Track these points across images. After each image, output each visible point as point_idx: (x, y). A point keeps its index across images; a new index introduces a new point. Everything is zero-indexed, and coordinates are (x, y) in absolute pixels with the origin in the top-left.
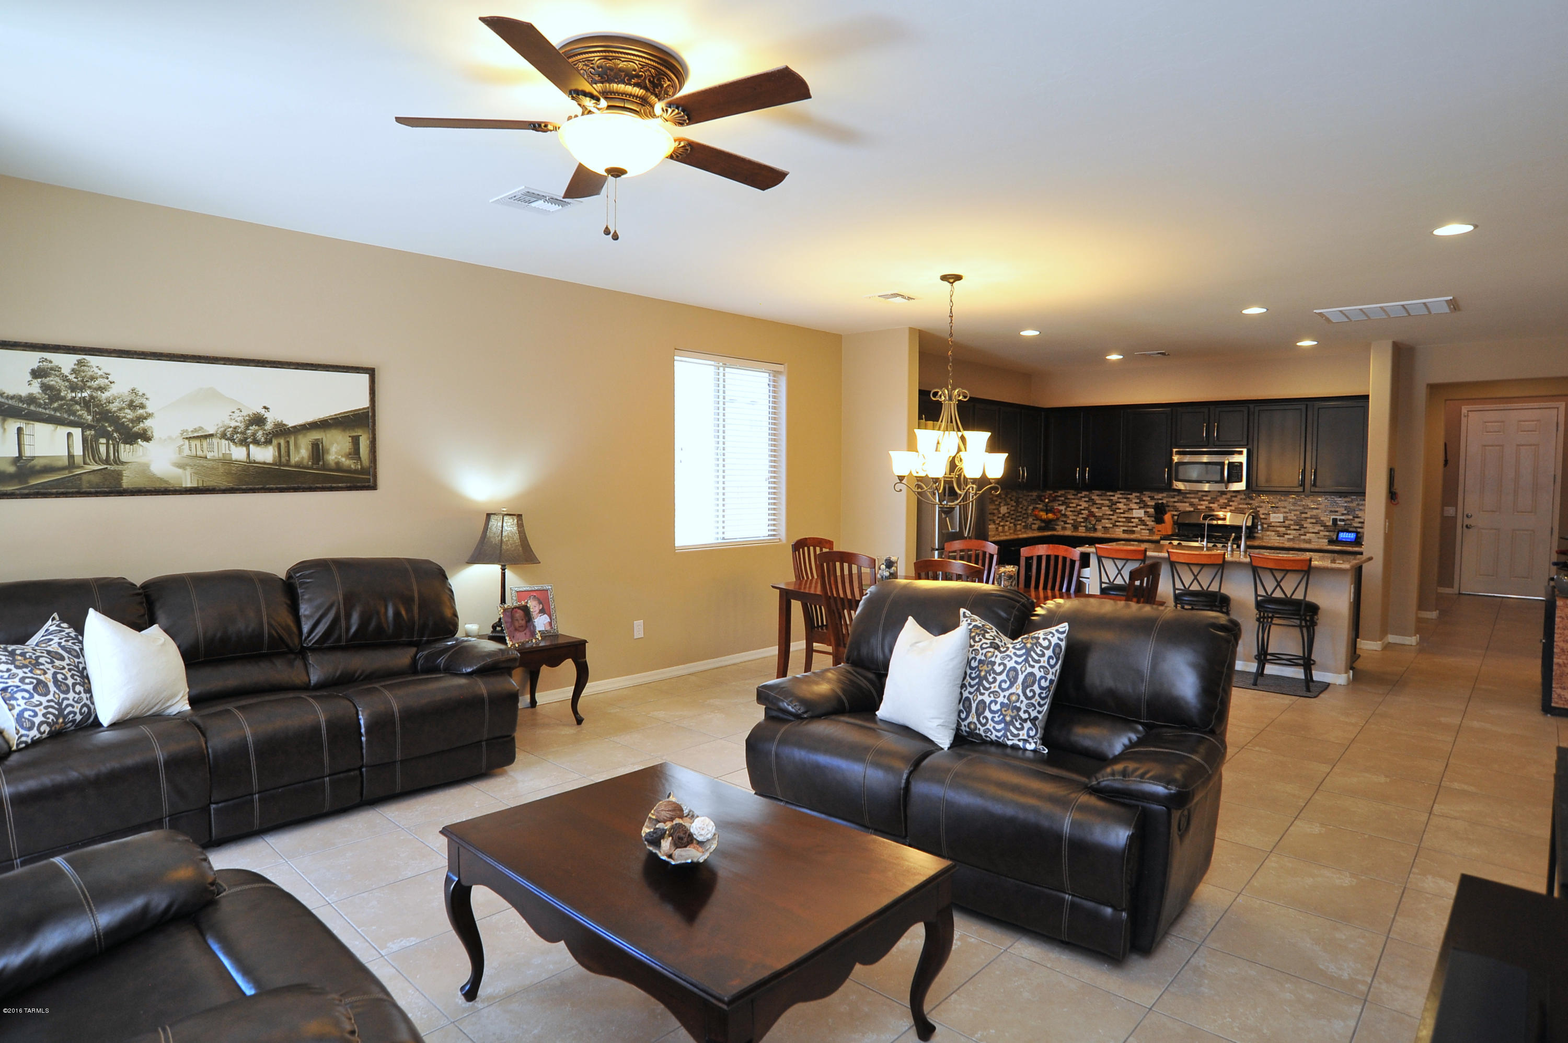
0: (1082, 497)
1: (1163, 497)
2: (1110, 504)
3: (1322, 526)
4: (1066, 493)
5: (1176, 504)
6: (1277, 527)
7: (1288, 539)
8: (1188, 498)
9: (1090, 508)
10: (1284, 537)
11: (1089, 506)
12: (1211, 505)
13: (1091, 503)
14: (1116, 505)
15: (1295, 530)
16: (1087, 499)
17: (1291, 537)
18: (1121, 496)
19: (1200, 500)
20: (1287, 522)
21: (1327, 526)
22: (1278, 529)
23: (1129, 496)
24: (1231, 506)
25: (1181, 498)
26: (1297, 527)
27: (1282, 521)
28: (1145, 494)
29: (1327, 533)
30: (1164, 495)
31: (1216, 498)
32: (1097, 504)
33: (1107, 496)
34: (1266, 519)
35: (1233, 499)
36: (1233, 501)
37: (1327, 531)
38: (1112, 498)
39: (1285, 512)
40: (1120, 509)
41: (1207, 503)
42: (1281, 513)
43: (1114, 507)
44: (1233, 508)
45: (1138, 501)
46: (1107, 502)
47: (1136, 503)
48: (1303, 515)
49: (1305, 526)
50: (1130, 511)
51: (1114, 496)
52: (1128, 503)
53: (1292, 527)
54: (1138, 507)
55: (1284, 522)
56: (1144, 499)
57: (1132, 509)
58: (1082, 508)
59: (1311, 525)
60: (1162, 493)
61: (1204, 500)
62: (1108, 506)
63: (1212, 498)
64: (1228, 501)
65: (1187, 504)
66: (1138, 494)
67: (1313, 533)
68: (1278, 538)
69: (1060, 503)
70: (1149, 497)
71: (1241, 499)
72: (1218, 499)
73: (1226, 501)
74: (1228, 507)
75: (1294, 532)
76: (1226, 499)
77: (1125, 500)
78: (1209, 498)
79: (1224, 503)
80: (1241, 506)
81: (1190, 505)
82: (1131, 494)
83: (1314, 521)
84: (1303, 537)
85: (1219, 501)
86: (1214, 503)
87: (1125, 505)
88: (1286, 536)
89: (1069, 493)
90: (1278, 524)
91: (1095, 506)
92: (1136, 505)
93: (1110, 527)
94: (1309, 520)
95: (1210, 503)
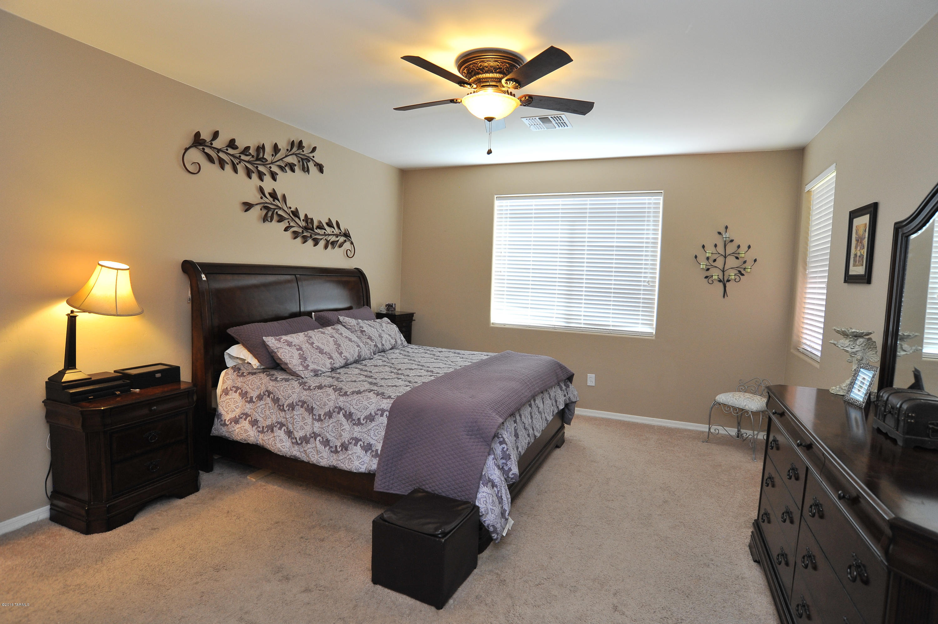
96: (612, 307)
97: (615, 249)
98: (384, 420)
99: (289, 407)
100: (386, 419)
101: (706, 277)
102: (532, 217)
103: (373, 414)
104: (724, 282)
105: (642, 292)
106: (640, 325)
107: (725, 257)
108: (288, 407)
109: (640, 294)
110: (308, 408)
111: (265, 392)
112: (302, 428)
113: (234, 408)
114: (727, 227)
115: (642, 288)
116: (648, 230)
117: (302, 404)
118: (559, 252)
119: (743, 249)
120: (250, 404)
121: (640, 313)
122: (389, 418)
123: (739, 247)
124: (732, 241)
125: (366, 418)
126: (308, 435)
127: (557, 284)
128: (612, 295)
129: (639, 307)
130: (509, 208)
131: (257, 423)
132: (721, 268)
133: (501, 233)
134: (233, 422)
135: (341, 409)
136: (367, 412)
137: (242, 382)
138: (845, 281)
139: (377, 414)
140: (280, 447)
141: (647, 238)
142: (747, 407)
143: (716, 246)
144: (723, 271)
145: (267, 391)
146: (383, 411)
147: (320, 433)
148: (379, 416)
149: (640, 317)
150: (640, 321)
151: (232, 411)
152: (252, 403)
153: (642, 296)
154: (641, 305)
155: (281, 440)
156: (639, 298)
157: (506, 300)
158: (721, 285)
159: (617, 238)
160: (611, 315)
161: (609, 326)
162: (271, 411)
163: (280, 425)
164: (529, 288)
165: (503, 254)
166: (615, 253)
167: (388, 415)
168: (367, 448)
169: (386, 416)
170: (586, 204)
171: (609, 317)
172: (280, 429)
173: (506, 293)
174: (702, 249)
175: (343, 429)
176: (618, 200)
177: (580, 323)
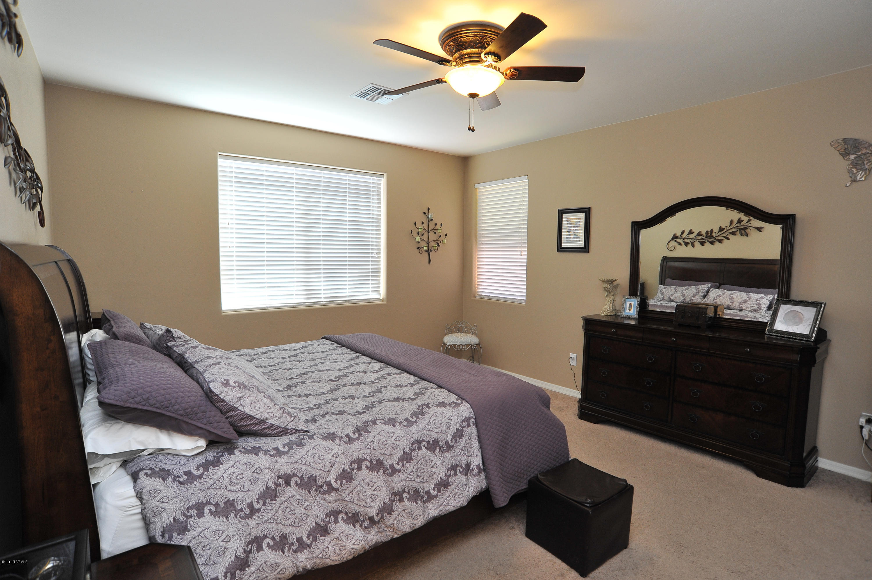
96: (347, 279)
97: (347, 223)
98: (473, 429)
99: (340, 480)
100: (474, 426)
101: (418, 248)
102: (263, 184)
103: (460, 429)
104: (428, 252)
105: (371, 263)
106: (370, 293)
107: (429, 233)
108: (338, 482)
109: (369, 265)
110: (372, 466)
111: (278, 480)
112: (374, 498)
113: (223, 544)
114: (429, 209)
115: (371, 259)
116: (373, 206)
117: (358, 464)
118: (295, 224)
119: (438, 226)
120: (254, 517)
121: (370, 282)
122: (476, 424)
123: (436, 224)
124: (432, 220)
125: (454, 437)
126: (387, 501)
127: (295, 259)
128: (347, 267)
129: (369, 276)
130: (234, 170)
131: (286, 541)
132: (427, 240)
133: (226, 199)
134: (237, 569)
135: (419, 442)
136: (452, 430)
137: (202, 490)
138: (558, 251)
139: (464, 427)
140: (354, 546)
141: (373, 214)
142: (472, 342)
143: (423, 223)
144: (428, 243)
145: (279, 477)
146: (467, 420)
147: (403, 488)
148: (467, 427)
149: (371, 286)
150: (371, 289)
151: (222, 553)
152: (257, 514)
153: (370, 267)
154: (371, 274)
155: (349, 536)
156: (369, 269)
157: (235, 281)
158: (427, 254)
159: (349, 213)
160: (347, 287)
161: (346, 296)
162: (305, 506)
163: (334, 516)
164: (264, 265)
165: (230, 226)
166: (347, 227)
167: (474, 422)
168: (467, 470)
169: (473, 423)
170: (320, 177)
171: (346, 288)
172: (336, 521)
173: (235, 272)
174: (414, 226)
175: (433, 465)
176: (349, 177)
177: (320, 298)
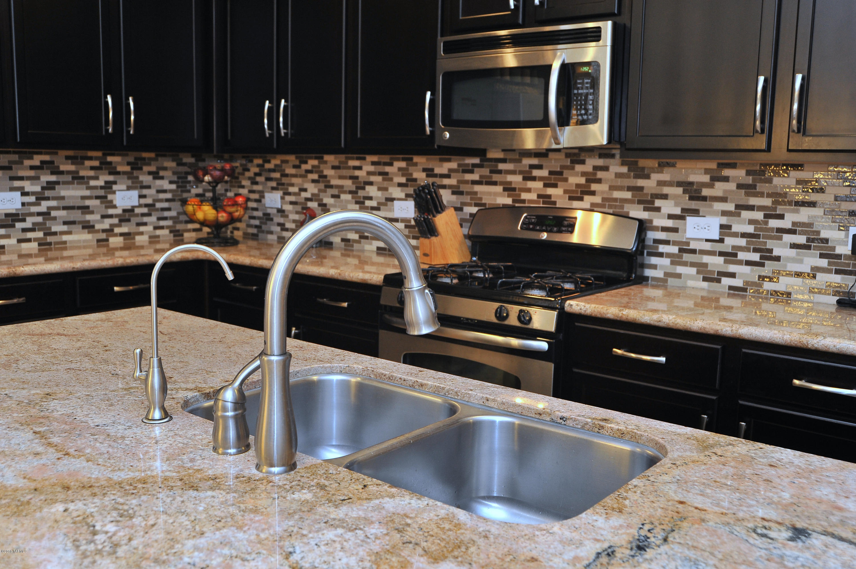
0: (308, 171)
1: (451, 170)
2: (354, 189)
3: (822, 256)
4: (283, 162)
5: (477, 188)
6: (703, 252)
7: (731, 288)
8: (500, 172)
9: (322, 195)
10: (719, 281)
11: (320, 190)
12: (550, 191)
13: (322, 186)
14: (363, 188)
15: (749, 263)
16: (315, 176)
17: (738, 282)
18: (372, 168)
19: (525, 179)
20: (730, 242)
21: (839, 256)
22: (706, 259)
23: (387, 169)
24: (593, 193)
25: (486, 171)
26: (756, 257)
27: (717, 238)
28: (416, 164)
29: (837, 279)
30: (453, 165)
31: (561, 173)
32: (331, 187)
33: (349, 168)
34: (675, 230)
35: (600, 174)
36: (599, 181)
37: (838, 272)
38: (357, 173)
39: (724, 213)
40: (370, 198)
41: (539, 185)
42: (714, 214)
43: (361, 193)
44: (597, 199)
45: (403, 180)
46: (348, 183)
47: (400, 185)
48: (774, 223)
49: (776, 253)
50: (389, 203)
51: (360, 168)
52: (385, 184)
53: (742, 256)
54: (403, 195)
55: (721, 241)
56: (415, 175)
57: (392, 200)
58: (308, 195)
59: (793, 252)
60: (449, 160)
61: (534, 179)
62: (350, 192)
63: (551, 173)
64: (588, 181)
65: (499, 189)
66: (403, 164)
67: (798, 275)
68: (705, 284)
69: (274, 184)
70: (424, 170)
71: (618, 175)
72: (566, 173)
73: (582, 180)
74: (586, 197)
75: (747, 269)
76: (583, 174)
77: (379, 179)
78: (544, 173)
79: (578, 185)
80: (617, 194)
81: (505, 189)
82: (391, 164)
83: (801, 239)
84: (768, 286)
85: (566, 180)
86: (555, 186)
87: (379, 189)
88: (726, 281)
89: (287, 162)
90: (708, 246)
91: (330, 191)
92: (399, 189)
93: (355, 241)
94: (788, 238)
95: (546, 185)
